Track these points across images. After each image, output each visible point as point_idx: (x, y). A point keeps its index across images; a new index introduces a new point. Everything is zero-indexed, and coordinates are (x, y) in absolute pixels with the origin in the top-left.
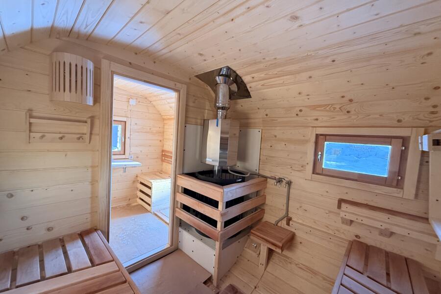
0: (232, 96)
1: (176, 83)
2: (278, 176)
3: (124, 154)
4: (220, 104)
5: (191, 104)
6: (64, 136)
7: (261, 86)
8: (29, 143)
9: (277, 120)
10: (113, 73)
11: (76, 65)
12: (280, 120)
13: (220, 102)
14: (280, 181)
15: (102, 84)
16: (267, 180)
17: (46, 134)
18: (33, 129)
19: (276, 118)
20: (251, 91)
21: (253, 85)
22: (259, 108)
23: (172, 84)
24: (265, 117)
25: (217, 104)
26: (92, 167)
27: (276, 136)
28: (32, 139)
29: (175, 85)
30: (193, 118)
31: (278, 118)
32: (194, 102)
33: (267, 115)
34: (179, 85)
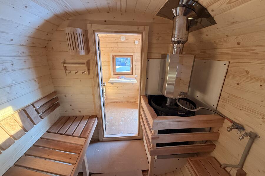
0: (190, 26)
1: (138, 27)
2: (239, 120)
3: (132, 75)
4: (176, 39)
5: (154, 41)
6: (78, 72)
7: (227, 4)
8: (67, 75)
9: (254, 50)
10: (94, 32)
11: (71, 33)
12: (258, 49)
13: (176, 36)
14: (239, 127)
15: (89, 40)
16: (224, 120)
17: (71, 71)
18: (67, 69)
19: (252, 46)
20: (215, 15)
21: (215, 6)
22: (227, 36)
23: (135, 28)
24: (237, 45)
25: (173, 39)
26: (92, 87)
27: (247, 72)
28: (67, 74)
29: (138, 28)
30: (156, 53)
31: (256, 46)
32: (158, 39)
33: (238, 43)
34: (141, 28)
